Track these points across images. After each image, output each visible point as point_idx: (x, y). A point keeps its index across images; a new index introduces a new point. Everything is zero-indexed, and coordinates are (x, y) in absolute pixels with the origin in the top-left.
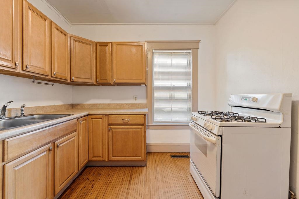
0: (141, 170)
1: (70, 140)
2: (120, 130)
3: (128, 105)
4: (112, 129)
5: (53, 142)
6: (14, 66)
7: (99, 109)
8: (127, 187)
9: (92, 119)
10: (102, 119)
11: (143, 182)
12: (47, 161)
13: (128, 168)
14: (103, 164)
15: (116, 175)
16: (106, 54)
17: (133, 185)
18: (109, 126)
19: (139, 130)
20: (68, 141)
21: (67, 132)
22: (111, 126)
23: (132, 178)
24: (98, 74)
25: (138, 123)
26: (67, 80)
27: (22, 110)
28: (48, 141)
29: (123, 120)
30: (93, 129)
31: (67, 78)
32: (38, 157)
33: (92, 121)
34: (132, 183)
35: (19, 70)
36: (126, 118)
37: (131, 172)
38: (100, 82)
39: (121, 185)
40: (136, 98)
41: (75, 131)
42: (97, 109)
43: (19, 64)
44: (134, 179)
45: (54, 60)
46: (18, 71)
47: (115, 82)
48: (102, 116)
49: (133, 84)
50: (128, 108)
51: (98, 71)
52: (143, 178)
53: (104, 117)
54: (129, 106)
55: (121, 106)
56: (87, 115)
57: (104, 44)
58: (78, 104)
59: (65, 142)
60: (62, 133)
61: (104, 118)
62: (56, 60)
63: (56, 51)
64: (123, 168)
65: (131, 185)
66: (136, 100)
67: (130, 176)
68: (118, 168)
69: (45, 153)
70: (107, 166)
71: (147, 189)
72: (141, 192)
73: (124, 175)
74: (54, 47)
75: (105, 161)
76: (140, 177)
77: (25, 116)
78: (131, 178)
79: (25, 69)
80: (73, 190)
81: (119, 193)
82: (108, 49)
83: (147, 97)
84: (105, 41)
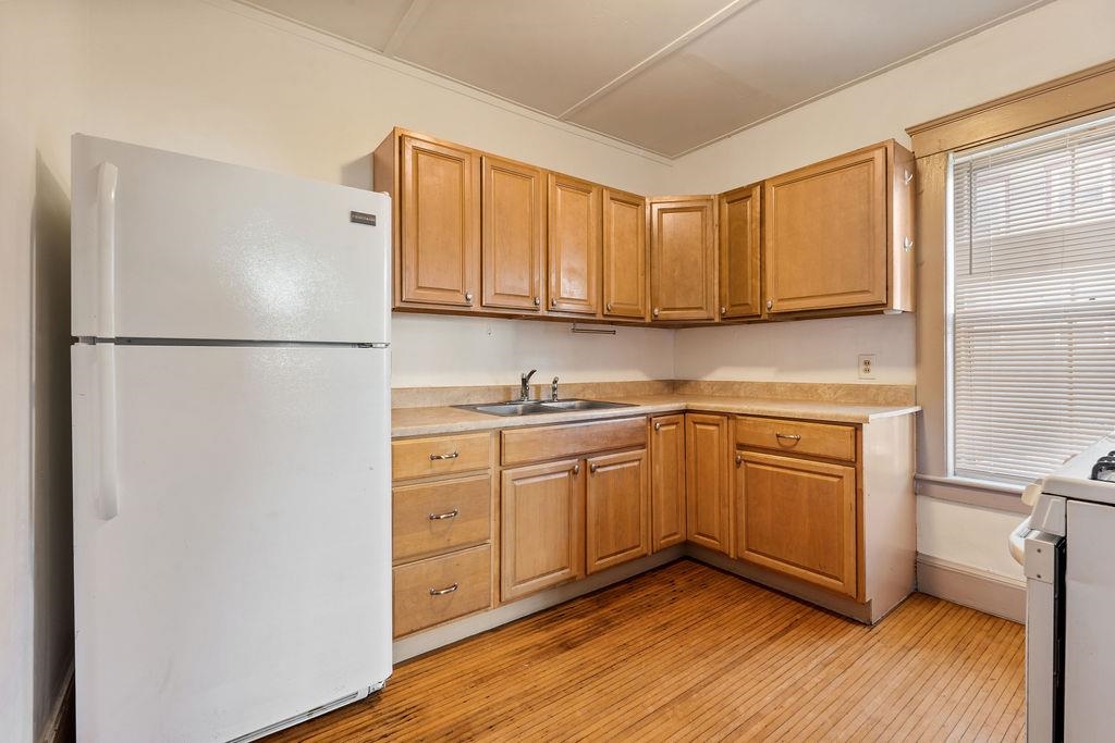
0: (838, 629)
1: (625, 466)
2: (770, 469)
3: (836, 388)
4: (745, 461)
5: (584, 457)
6: (532, 305)
7: (738, 397)
8: (755, 644)
9: (695, 423)
10: (718, 425)
11: (819, 659)
12: (570, 491)
13: (799, 604)
14: (716, 562)
15: (747, 603)
16: (746, 223)
17: (778, 649)
18: (738, 452)
19: (836, 480)
20: (619, 467)
21: (615, 445)
22: (744, 453)
23: (787, 632)
24: (726, 291)
25: (830, 453)
26: (642, 318)
27: (554, 389)
28: (571, 451)
29: (778, 436)
30: (696, 451)
31: (642, 314)
32: (553, 477)
33: (695, 429)
34: (778, 642)
35: (543, 312)
36: (791, 432)
37: (798, 616)
38: (729, 315)
39: (744, 632)
40: (867, 363)
41: (643, 446)
42: (732, 397)
43: (541, 301)
44: (795, 638)
45: (609, 276)
46: (540, 313)
47: (773, 310)
48: (718, 417)
49: (827, 313)
50: (835, 402)
51: (726, 282)
52: (827, 649)
53: (725, 421)
54: (838, 394)
55: (809, 393)
56: (685, 412)
57: (738, 197)
58: (685, 382)
59: (610, 465)
60: (602, 444)
61: (725, 425)
62: (613, 274)
63: (613, 253)
64: (782, 598)
65: (772, 646)
66: (867, 371)
67: (787, 623)
68: (767, 592)
69: (566, 474)
70: (736, 576)
71: (816, 680)
72: (789, 674)
73: (771, 616)
74: (609, 247)
75: (728, 556)
76: (820, 643)
77: (559, 401)
78: (786, 630)
79: (550, 307)
80: (631, 589)
81: (723, 644)
82: (751, 208)
83: (918, 361)
84: (745, 185)
